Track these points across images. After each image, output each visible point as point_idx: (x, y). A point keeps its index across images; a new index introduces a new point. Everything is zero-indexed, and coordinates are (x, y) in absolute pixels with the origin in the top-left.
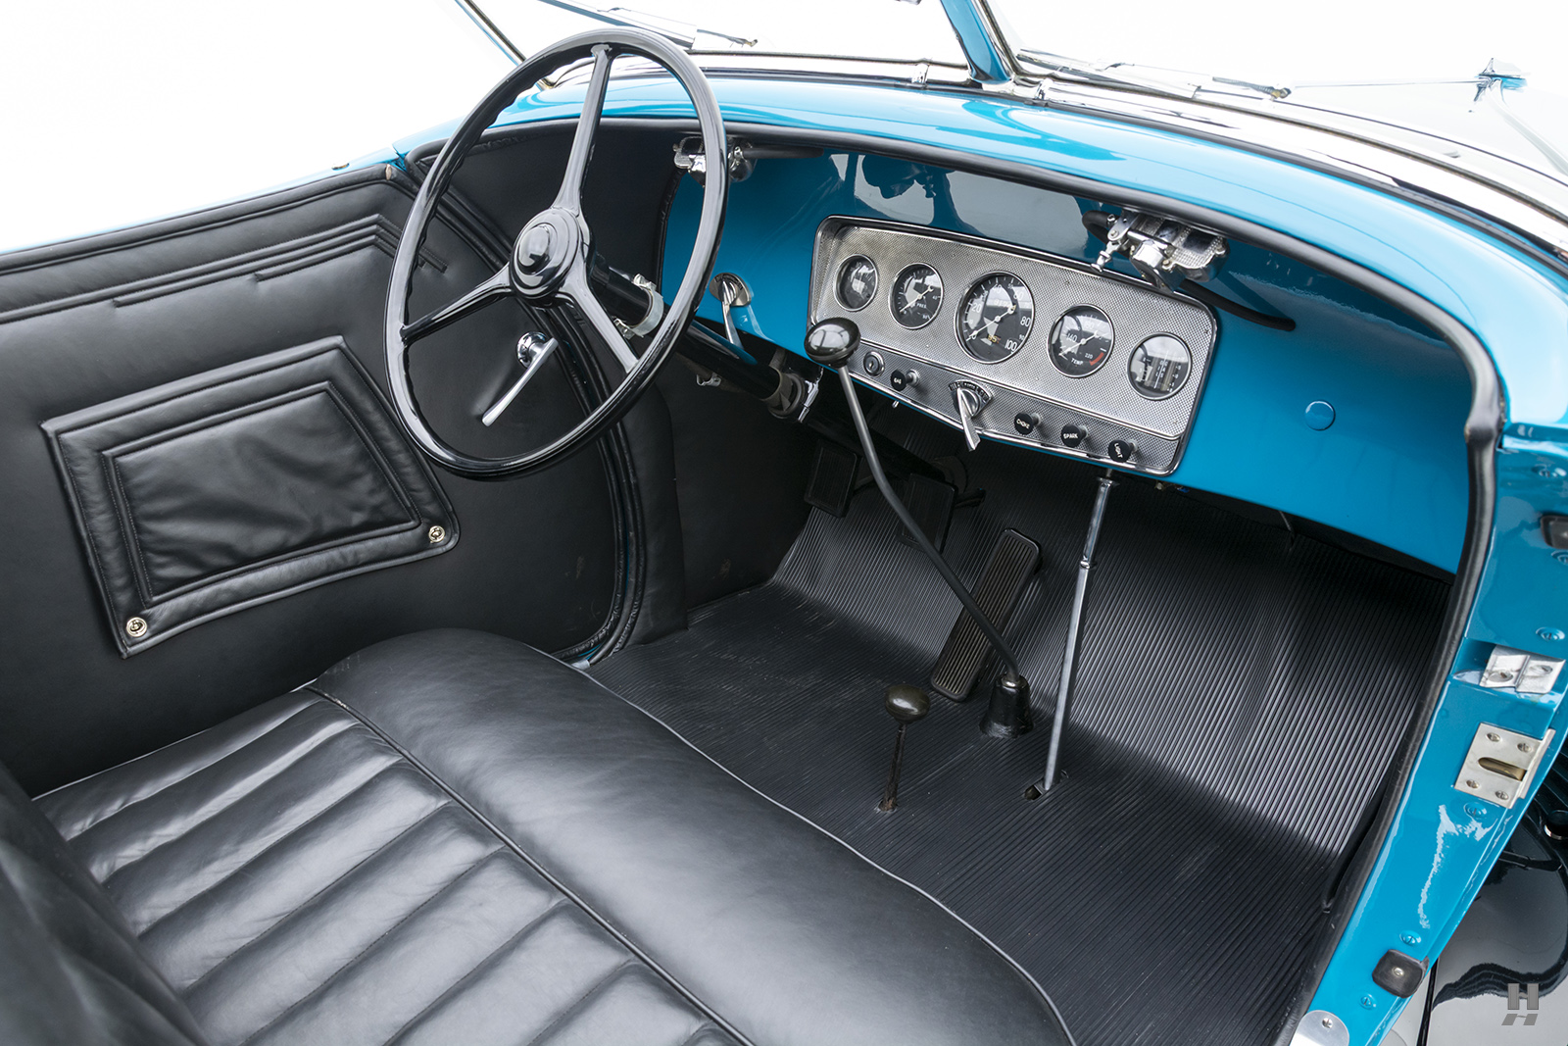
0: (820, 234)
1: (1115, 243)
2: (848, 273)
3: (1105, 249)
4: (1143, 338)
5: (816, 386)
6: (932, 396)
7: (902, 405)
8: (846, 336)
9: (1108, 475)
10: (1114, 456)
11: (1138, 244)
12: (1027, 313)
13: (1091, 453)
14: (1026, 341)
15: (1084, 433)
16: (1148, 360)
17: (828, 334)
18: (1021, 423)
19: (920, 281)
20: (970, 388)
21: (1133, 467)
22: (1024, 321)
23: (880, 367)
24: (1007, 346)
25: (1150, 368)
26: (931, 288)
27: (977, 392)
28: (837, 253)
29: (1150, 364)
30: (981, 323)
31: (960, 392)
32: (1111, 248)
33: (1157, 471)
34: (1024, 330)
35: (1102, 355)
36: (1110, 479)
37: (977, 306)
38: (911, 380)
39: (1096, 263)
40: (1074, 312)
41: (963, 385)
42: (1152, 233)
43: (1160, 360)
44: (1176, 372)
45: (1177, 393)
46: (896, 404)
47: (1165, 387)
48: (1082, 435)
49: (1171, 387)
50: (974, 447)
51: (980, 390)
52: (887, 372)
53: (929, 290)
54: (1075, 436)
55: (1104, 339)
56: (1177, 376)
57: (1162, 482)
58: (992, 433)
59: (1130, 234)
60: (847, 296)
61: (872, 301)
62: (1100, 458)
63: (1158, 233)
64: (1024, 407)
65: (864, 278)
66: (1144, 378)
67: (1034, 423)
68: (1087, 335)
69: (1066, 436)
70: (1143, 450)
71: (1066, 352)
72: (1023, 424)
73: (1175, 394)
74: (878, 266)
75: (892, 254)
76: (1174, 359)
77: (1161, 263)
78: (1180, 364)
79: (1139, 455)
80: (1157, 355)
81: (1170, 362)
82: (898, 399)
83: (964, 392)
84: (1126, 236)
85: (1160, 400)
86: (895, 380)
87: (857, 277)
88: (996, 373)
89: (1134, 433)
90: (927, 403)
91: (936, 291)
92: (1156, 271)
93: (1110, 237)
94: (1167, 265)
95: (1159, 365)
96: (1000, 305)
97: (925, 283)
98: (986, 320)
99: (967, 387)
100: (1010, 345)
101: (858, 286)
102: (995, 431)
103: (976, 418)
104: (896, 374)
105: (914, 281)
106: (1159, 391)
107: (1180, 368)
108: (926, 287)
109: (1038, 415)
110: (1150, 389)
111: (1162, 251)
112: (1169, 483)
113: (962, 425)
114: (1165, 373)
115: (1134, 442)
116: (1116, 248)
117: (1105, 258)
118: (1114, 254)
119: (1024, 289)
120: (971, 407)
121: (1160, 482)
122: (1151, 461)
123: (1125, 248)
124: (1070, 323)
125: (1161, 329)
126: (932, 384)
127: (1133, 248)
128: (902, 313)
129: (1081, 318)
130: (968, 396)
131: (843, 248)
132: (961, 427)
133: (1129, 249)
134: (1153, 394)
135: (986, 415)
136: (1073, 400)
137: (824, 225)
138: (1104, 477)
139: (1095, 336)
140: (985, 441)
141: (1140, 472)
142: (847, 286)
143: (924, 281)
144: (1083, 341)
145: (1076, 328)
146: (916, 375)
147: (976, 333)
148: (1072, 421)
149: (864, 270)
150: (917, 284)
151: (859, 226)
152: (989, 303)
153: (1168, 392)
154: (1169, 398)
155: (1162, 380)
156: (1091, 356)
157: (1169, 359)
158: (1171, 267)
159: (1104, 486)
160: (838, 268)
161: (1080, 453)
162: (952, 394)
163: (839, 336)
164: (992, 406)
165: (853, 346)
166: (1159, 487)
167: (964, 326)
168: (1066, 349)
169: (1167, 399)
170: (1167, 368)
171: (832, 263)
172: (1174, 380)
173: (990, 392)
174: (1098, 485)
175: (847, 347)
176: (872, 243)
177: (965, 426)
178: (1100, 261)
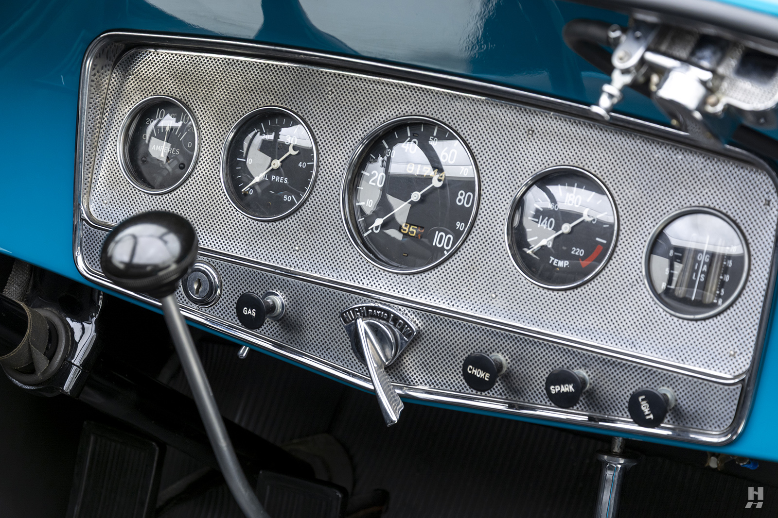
0: (89, 63)
1: (625, 72)
2: (141, 127)
3: (609, 82)
4: (666, 218)
5: (90, 328)
6: (310, 335)
7: (256, 352)
8: (174, 244)
9: (616, 449)
10: (638, 418)
11: (663, 72)
12: (467, 185)
13: (597, 415)
14: (469, 233)
15: (584, 382)
16: (679, 254)
17: (142, 241)
18: (475, 372)
19: (270, 137)
20: (379, 317)
21: (670, 433)
22: (462, 198)
23: (212, 289)
24: (435, 242)
25: (678, 267)
26: (295, 148)
27: (391, 323)
28: (119, 93)
29: (680, 259)
30: (383, 207)
31: (362, 325)
32: (619, 81)
33: (713, 437)
34: (464, 214)
35: (599, 249)
36: (622, 455)
37: (374, 174)
38: (273, 307)
39: (597, 104)
40: (544, 180)
41: (368, 313)
42: (684, 54)
43: (697, 252)
44: (725, 270)
45: (731, 305)
46: (244, 352)
47: (709, 297)
48: (580, 384)
49: (719, 296)
50: (394, 418)
51: (396, 319)
52: (228, 299)
53: (291, 152)
54: (569, 388)
55: (600, 223)
56: (727, 278)
57: (716, 455)
58: (421, 392)
59: (651, 57)
60: (144, 169)
61: (189, 176)
62: (613, 421)
63: (693, 53)
64: (477, 345)
65: (170, 136)
66: (670, 282)
67: (495, 369)
68: (568, 216)
69: (554, 389)
70: (684, 403)
71: (536, 247)
72: (480, 374)
73: (728, 308)
74: (198, 114)
75: (219, 94)
76: (720, 250)
77: (703, 102)
78: (729, 257)
79: (678, 414)
80: (691, 245)
81: (712, 255)
82: (248, 343)
83: (369, 324)
84: (642, 61)
85: (704, 319)
86: (246, 311)
87: (160, 134)
88: (421, 289)
89: (668, 377)
90: (302, 347)
91: (304, 153)
92: (698, 115)
93: (616, 61)
94: (714, 105)
95: (695, 260)
96: (417, 173)
97: (282, 139)
98: (391, 199)
99: (372, 316)
100: (441, 239)
101: (159, 150)
102: (426, 388)
103: (392, 369)
104: (246, 300)
105: (259, 139)
106: (700, 304)
107: (730, 263)
108: (285, 147)
109: (500, 357)
110: (685, 301)
111: (704, 83)
112: (728, 456)
113: (372, 381)
114: (707, 274)
115: (667, 391)
116: (628, 79)
117: (611, 96)
118: (625, 89)
119: (456, 144)
120: (383, 350)
121: (714, 454)
122: (700, 421)
123: (641, 79)
124: (537, 199)
125: (694, 202)
126: (311, 315)
127: (655, 79)
128: (246, 194)
129: (557, 190)
130: (376, 330)
131: (131, 83)
132: (372, 387)
133: (648, 81)
134: (691, 309)
135: (411, 364)
136: (558, 328)
137: (95, 48)
138: (610, 452)
139: (586, 218)
140: (411, 406)
141: (683, 441)
142: (141, 151)
143: (277, 136)
144: (566, 228)
145: (550, 206)
146: (279, 299)
147: (379, 222)
148: (561, 362)
149: (168, 122)
150: (264, 141)
151: (156, 47)
152: (394, 169)
153: (714, 306)
154: (719, 314)
155: (703, 286)
156: (580, 252)
157: (712, 249)
158: (719, 108)
159: (611, 468)
160: (125, 121)
161: (577, 416)
162: (348, 329)
163: (160, 243)
164: (420, 346)
165: (188, 260)
166: (713, 463)
167: (358, 214)
168: (537, 242)
169: (716, 316)
170: (710, 265)
171: (113, 111)
172: (722, 284)
173: (414, 322)
174: (601, 467)
175: (179, 261)
176: (181, 76)
177: (377, 384)
178: (605, 102)
